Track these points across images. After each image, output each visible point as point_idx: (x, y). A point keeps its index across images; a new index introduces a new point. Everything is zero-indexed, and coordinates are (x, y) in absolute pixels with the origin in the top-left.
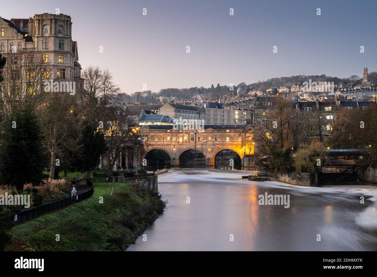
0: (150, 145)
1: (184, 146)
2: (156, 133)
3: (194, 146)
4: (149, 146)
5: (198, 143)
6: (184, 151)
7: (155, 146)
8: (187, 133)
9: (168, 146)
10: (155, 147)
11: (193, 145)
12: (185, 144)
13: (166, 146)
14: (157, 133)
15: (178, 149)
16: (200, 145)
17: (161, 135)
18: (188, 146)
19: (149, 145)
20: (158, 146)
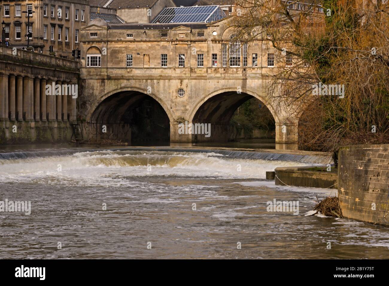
0: (109, 78)
1: (211, 81)
2: (126, 41)
3: (241, 81)
4: (106, 81)
5: (253, 71)
6: (211, 96)
7: (124, 83)
8: (219, 43)
9: (162, 82)
10: (123, 85)
11: (237, 79)
12: (213, 75)
13: (155, 81)
14: (131, 41)
15: (191, 91)
16: (258, 78)
17: (141, 49)
18: (222, 82)
19: (106, 77)
20: (133, 83)
